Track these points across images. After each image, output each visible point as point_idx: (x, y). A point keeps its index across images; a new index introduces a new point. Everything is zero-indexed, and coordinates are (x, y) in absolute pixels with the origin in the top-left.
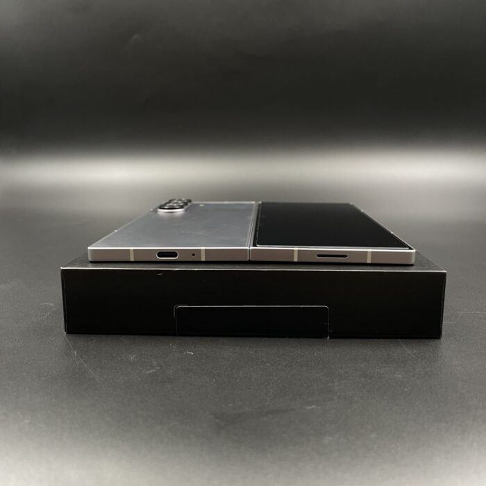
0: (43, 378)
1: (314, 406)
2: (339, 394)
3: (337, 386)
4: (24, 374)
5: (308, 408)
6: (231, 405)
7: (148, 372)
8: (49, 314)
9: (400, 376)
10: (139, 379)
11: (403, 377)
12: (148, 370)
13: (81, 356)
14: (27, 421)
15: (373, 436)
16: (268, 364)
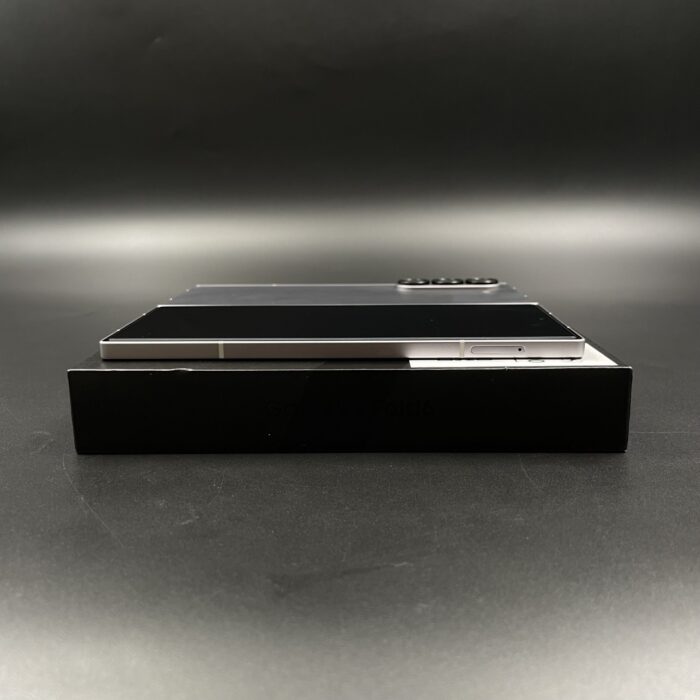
0: (39, 536)
1: (405, 563)
2: (439, 546)
3: (438, 534)
4: (12, 530)
5: (397, 565)
6: (295, 564)
7: (183, 523)
8: (44, 446)
9: (521, 519)
10: (171, 533)
11: (526, 521)
12: (184, 520)
13: (91, 504)
14: (19, 595)
15: (481, 600)
16: (347, 508)
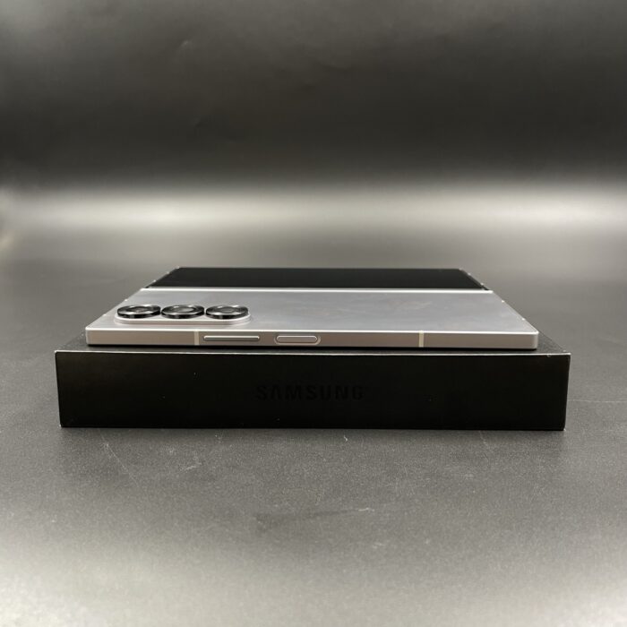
0: (71, 475)
1: (368, 509)
2: (398, 495)
3: (398, 486)
5: (361, 510)
9: (471, 476)
10: (178, 476)
11: (475, 478)
12: (188, 466)
13: (114, 450)
